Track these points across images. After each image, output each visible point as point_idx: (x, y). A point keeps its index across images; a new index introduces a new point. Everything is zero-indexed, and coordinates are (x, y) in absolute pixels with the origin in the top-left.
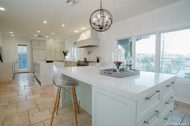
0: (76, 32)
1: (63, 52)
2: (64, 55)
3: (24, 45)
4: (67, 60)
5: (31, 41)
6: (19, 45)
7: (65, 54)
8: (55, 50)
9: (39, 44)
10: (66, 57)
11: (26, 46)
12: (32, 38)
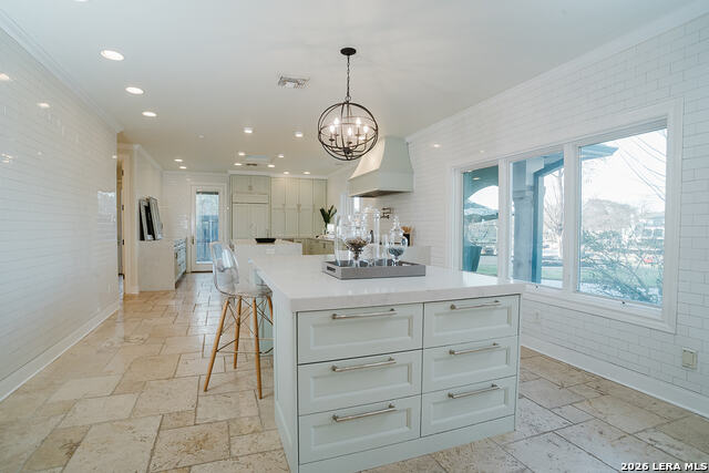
1: (322, 211)
2: (325, 220)
3: (211, 193)
4: (330, 237)
5: (231, 180)
6: (198, 193)
7: (327, 217)
8: (299, 206)
9: (250, 188)
10: (330, 227)
11: (217, 193)
12: (231, 172)
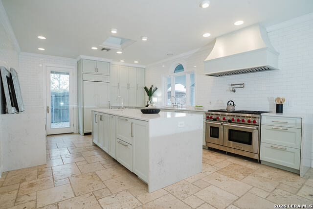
0: (207, 35)
2: (148, 95)
6: (52, 72)
7: (150, 93)
8: (128, 84)
9: (96, 70)
10: (154, 99)
11: (68, 74)
12: (82, 57)
